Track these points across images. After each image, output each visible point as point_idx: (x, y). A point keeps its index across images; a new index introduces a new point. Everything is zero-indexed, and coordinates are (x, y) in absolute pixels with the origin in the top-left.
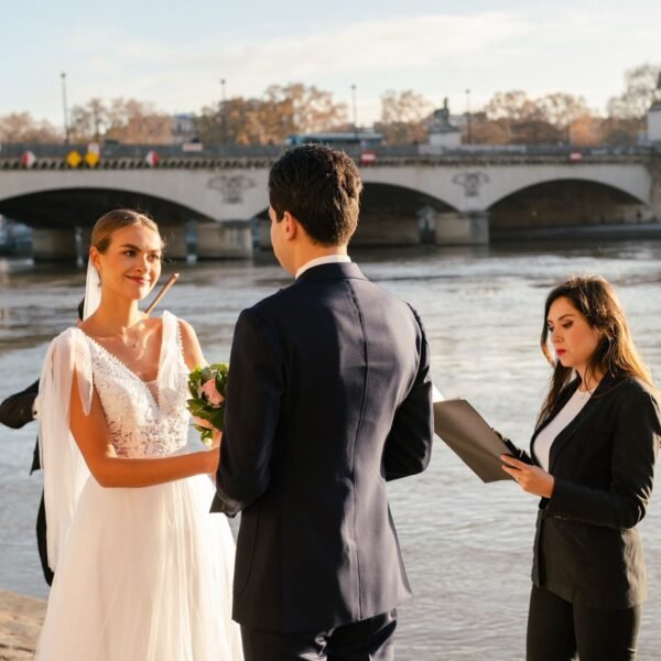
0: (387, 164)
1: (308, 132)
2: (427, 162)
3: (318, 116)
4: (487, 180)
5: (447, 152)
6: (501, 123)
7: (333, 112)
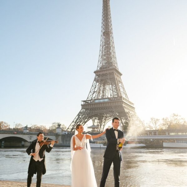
0: (18, 134)
1: (3, 129)
2: (24, 134)
3: (5, 126)
4: (33, 137)
5: (27, 133)
6: (33, 129)
7: (8, 126)
